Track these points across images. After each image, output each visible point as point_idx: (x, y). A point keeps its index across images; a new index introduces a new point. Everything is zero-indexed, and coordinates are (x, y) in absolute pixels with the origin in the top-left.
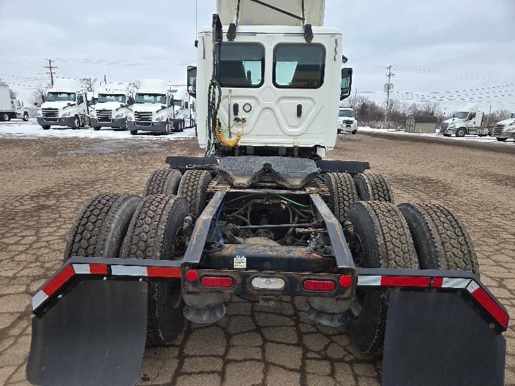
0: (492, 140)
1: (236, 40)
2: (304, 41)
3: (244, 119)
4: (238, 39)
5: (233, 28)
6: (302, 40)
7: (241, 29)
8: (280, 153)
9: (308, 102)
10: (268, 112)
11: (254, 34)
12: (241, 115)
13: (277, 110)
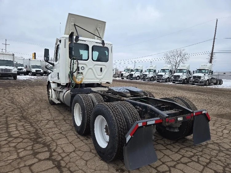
0: (120, 79)
1: (78, 42)
2: (102, 46)
3: (81, 73)
4: (79, 42)
5: (77, 38)
6: (101, 45)
7: (80, 38)
8: (95, 86)
9: (104, 67)
10: (90, 70)
11: (85, 41)
12: (81, 71)
13: (94, 69)
